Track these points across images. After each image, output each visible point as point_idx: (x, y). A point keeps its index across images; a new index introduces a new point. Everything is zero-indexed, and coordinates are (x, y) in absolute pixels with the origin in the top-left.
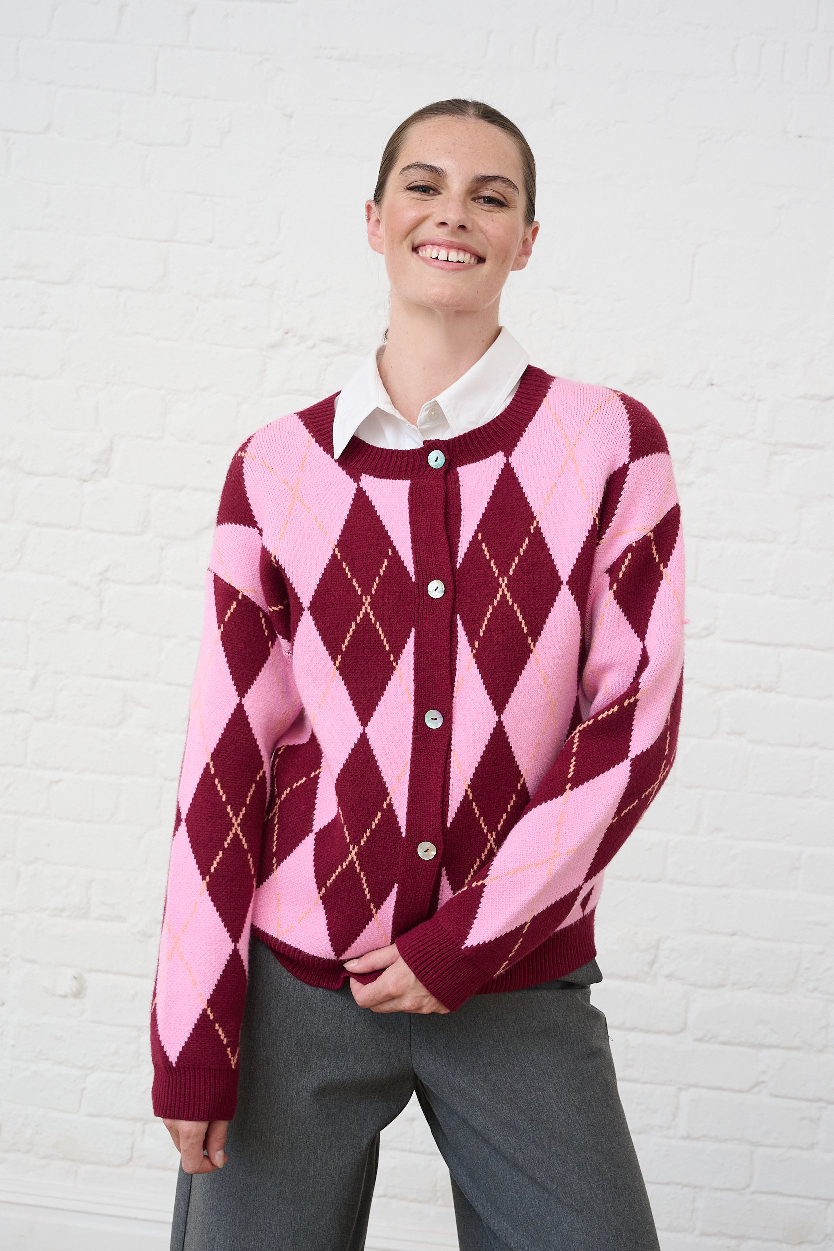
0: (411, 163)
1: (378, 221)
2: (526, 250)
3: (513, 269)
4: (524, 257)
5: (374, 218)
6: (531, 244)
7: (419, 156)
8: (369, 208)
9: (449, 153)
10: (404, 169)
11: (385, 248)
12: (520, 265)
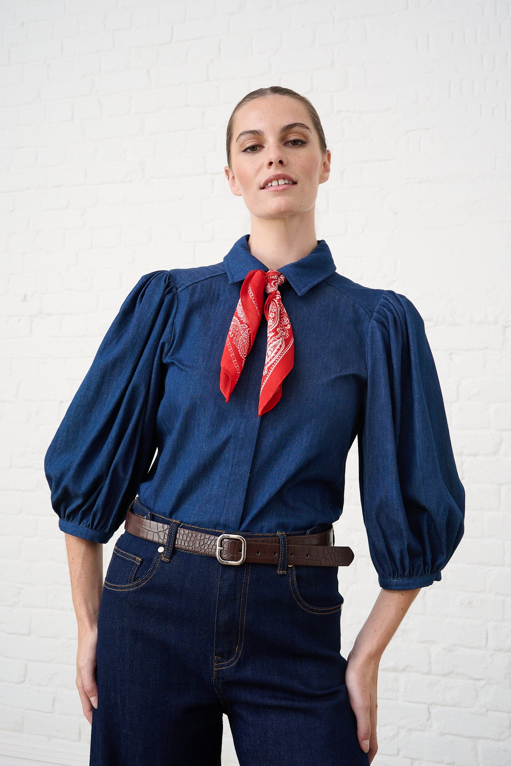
0: (241, 133)
1: (233, 178)
2: (326, 168)
3: (320, 183)
4: (326, 173)
5: (231, 176)
6: (328, 165)
7: (244, 127)
8: (227, 171)
9: (262, 119)
10: (238, 138)
11: (241, 191)
12: (323, 179)
